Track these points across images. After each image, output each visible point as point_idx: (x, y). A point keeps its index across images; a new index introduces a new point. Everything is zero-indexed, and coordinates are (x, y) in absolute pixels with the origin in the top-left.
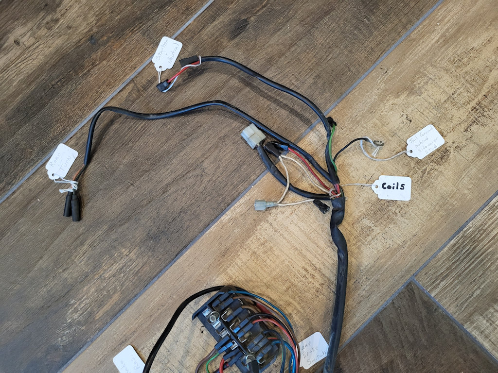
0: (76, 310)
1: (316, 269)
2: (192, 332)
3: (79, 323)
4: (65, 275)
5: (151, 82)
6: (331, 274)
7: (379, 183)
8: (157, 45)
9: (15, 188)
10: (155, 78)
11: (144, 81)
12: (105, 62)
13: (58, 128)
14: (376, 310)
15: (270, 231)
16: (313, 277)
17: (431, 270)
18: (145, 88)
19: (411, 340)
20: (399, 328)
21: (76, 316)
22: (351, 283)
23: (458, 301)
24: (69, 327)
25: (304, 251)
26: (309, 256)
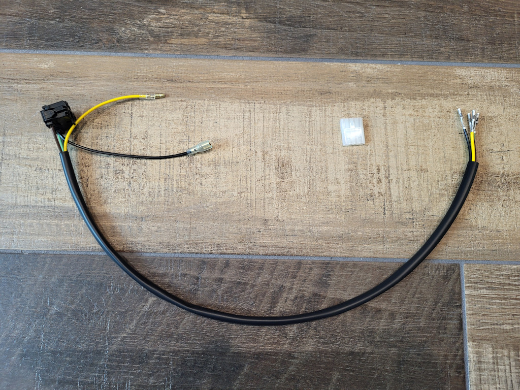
0: (158, 20)
1: (388, 177)
3: (151, 32)
15: (380, 111)
16: (379, 181)
17: (485, 271)
21: (154, 24)
23: (483, 317)
24: (140, 27)
25: (391, 154)
26: (392, 162)
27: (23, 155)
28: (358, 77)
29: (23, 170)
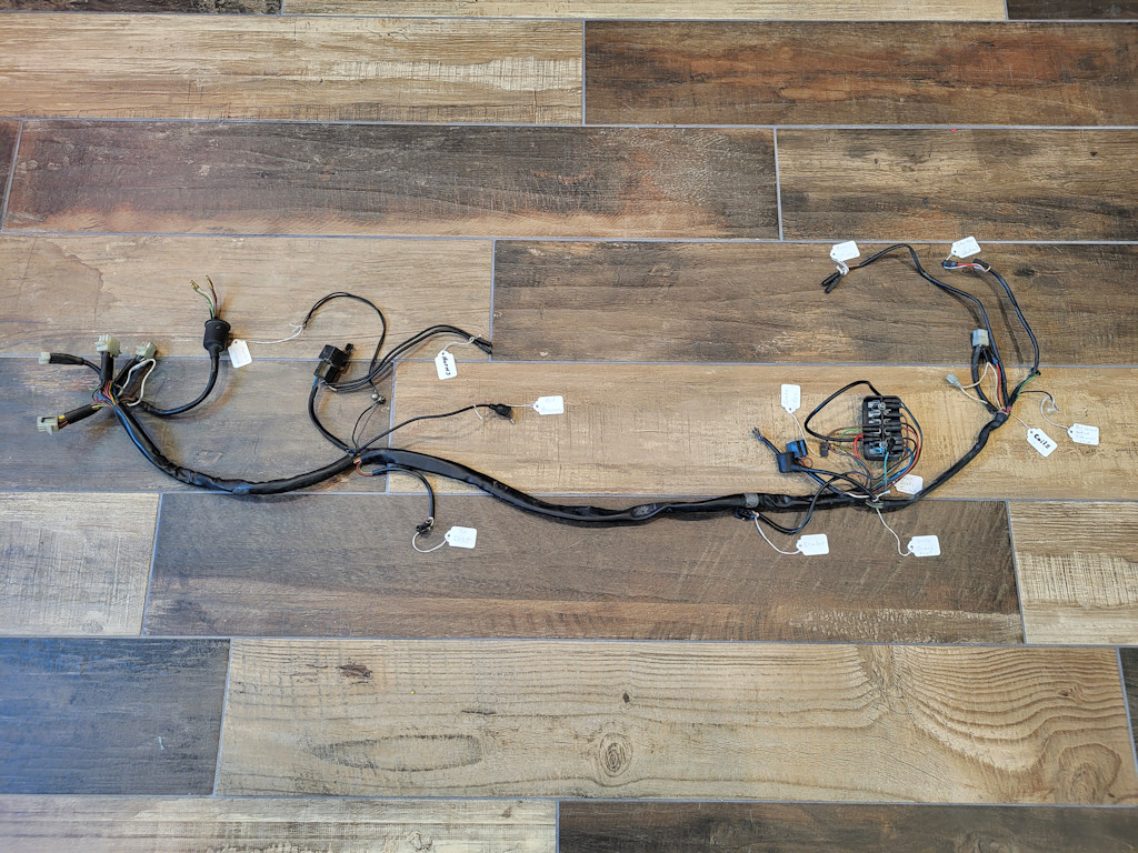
0: (782, 340)
1: (951, 444)
2: (843, 412)
3: (778, 348)
4: (793, 315)
5: (941, 255)
6: (959, 455)
7: (1035, 431)
8: (965, 237)
9: (803, 241)
10: (946, 255)
11: (937, 251)
12: (922, 219)
13: (860, 231)
14: (967, 497)
15: (942, 399)
16: (946, 447)
17: (1023, 506)
18: (934, 255)
19: (976, 531)
20: (974, 519)
21: (780, 343)
22: (966, 469)
23: (1024, 536)
24: (770, 345)
25: (953, 428)
26: (953, 434)
27: (703, 433)
28: (925, 376)
29: (705, 443)
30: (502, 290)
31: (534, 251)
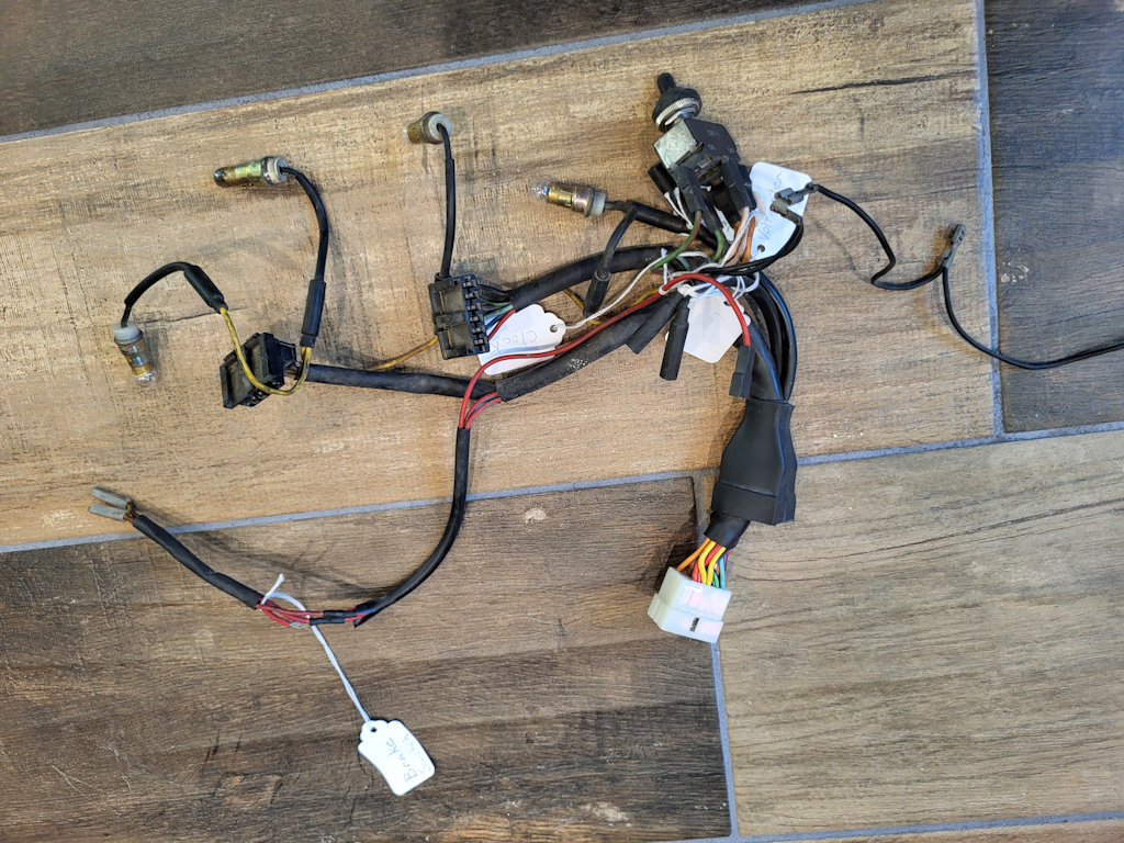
30: (691, 693)
31: (613, 814)
